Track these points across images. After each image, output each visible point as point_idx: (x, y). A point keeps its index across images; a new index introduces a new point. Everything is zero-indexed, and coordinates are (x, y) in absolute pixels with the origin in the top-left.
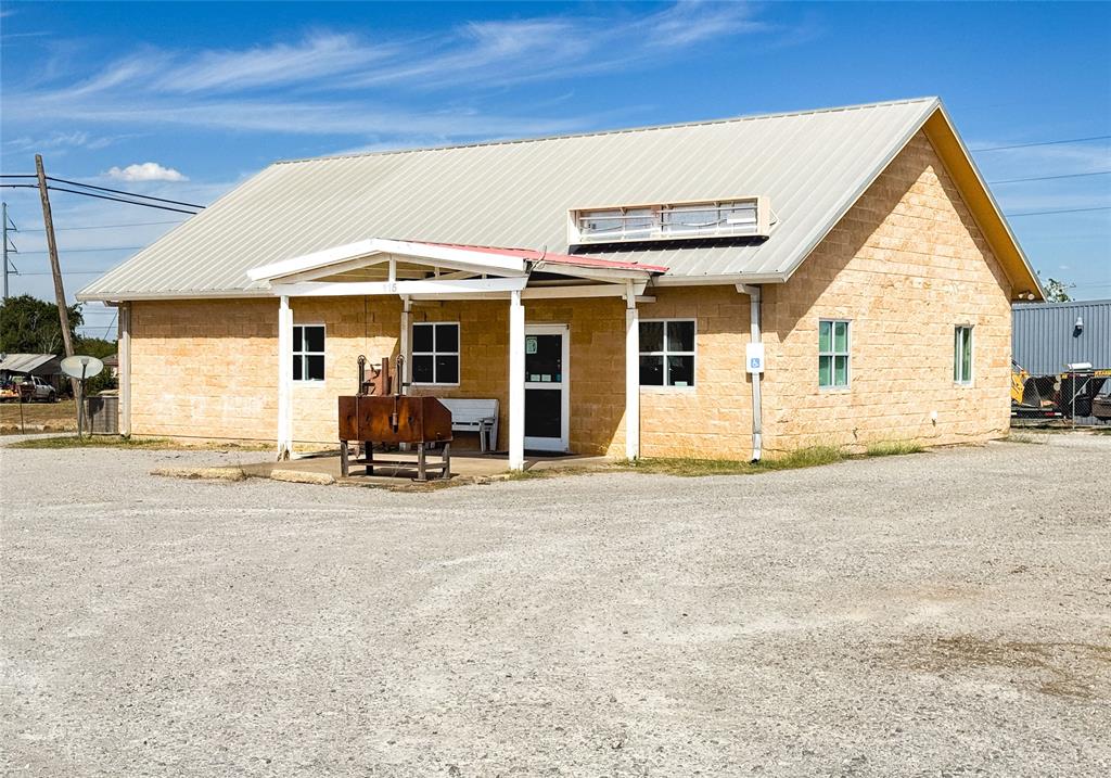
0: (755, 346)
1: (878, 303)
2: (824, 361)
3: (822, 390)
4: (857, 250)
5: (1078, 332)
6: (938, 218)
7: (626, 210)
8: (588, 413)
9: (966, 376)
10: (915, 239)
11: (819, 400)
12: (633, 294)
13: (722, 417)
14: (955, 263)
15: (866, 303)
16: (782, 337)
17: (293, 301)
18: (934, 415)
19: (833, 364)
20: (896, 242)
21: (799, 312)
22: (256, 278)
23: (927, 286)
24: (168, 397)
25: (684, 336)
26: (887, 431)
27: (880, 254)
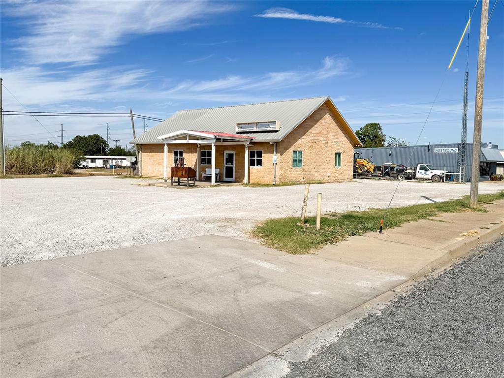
0: (275, 157)
1: (311, 147)
2: (294, 161)
3: (294, 168)
4: (305, 134)
5: (390, 155)
6: (330, 126)
7: (249, 124)
8: (239, 172)
9: (339, 165)
10: (323, 131)
11: (292, 171)
12: (247, 144)
13: (268, 174)
14: (336, 137)
15: (307, 147)
16: (281, 155)
17: (168, 145)
18: (328, 175)
19: (297, 162)
20: (317, 132)
21: (286, 149)
22: (159, 139)
23: (327, 143)
24: (149, 167)
25: (260, 154)
26: (313, 178)
27: (312, 135)
